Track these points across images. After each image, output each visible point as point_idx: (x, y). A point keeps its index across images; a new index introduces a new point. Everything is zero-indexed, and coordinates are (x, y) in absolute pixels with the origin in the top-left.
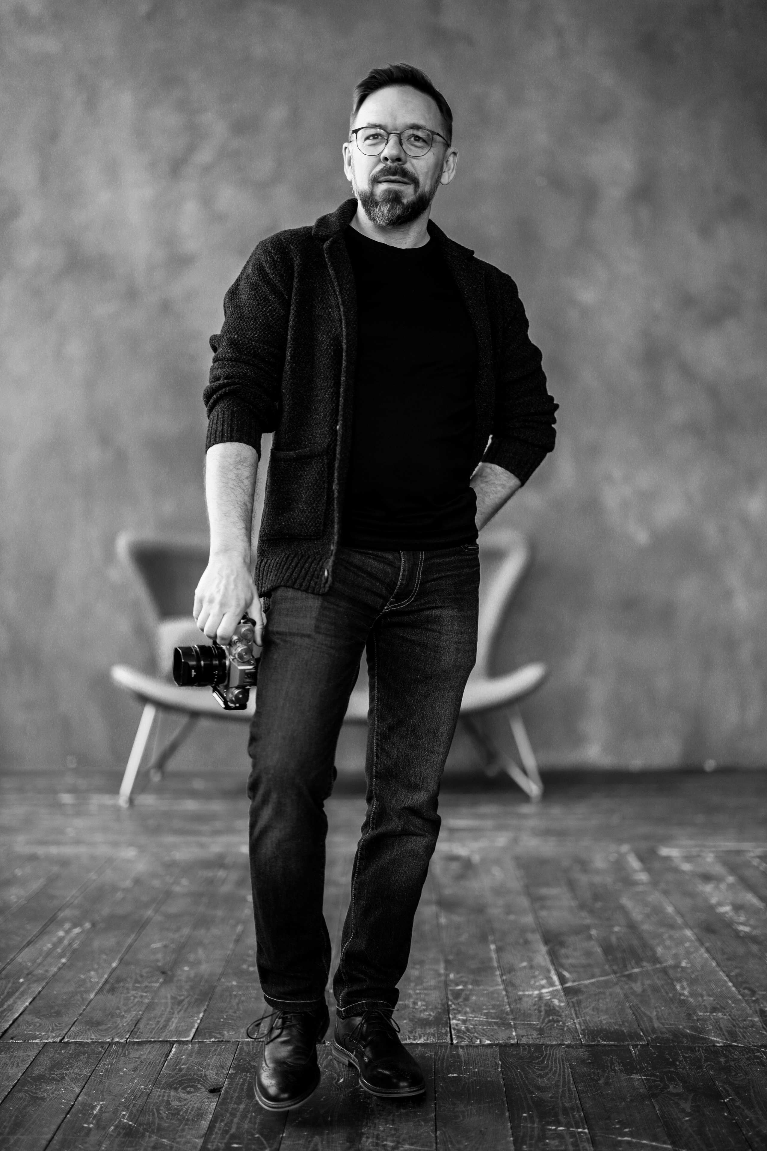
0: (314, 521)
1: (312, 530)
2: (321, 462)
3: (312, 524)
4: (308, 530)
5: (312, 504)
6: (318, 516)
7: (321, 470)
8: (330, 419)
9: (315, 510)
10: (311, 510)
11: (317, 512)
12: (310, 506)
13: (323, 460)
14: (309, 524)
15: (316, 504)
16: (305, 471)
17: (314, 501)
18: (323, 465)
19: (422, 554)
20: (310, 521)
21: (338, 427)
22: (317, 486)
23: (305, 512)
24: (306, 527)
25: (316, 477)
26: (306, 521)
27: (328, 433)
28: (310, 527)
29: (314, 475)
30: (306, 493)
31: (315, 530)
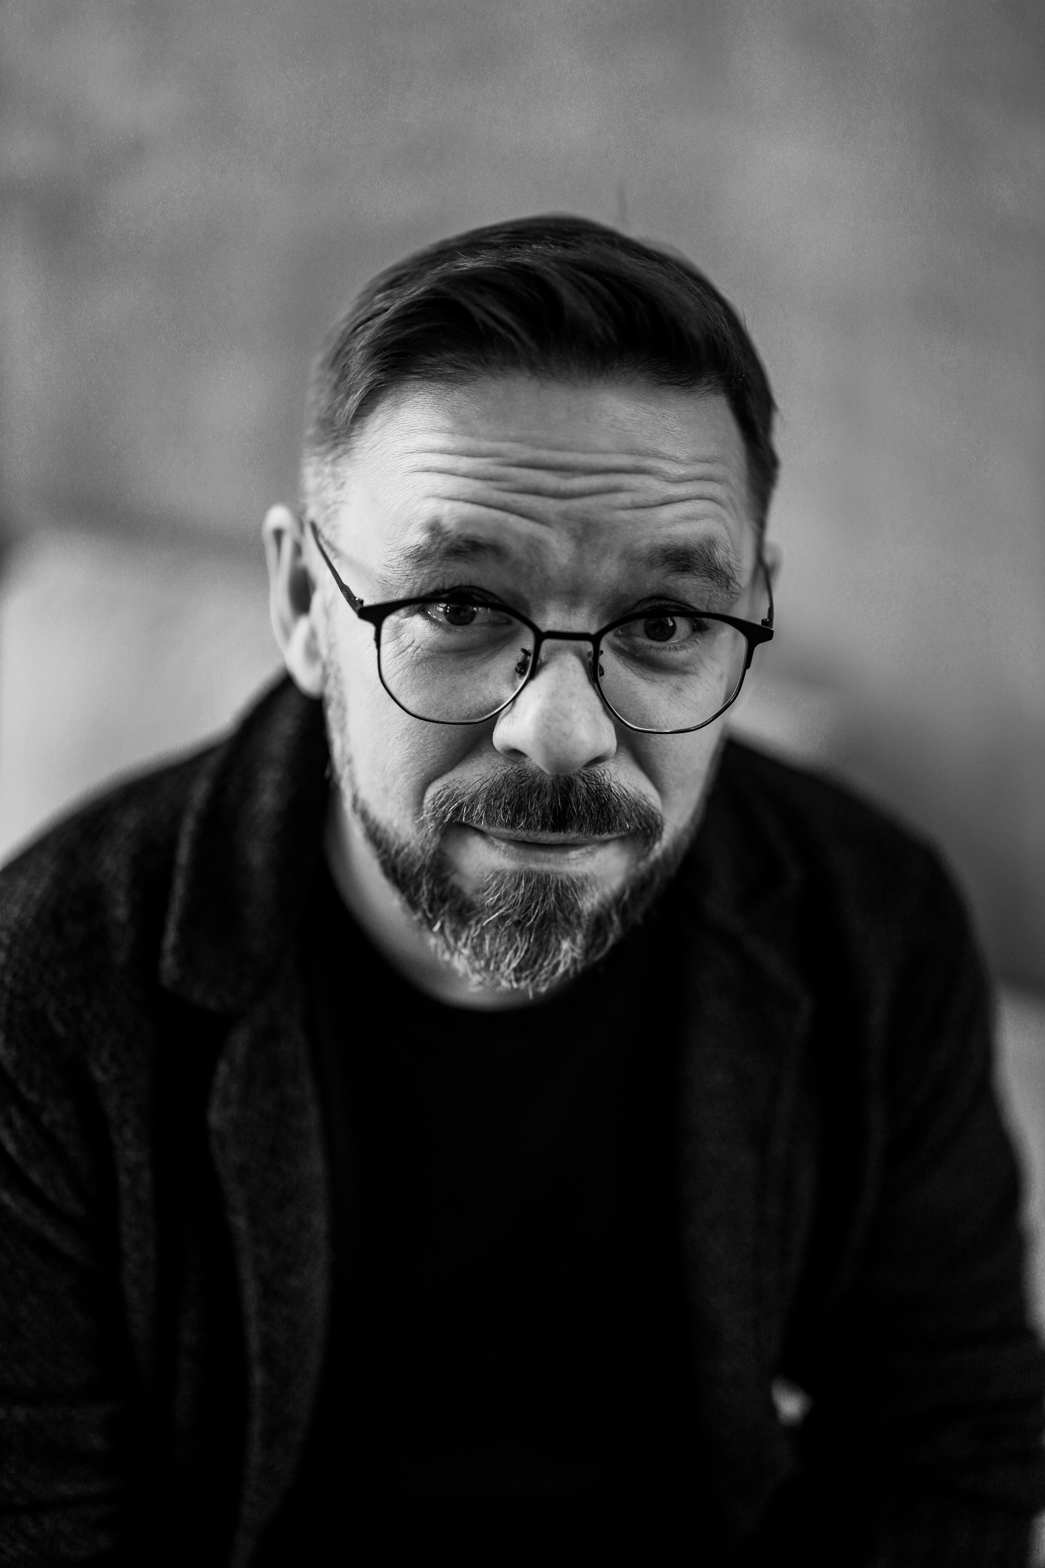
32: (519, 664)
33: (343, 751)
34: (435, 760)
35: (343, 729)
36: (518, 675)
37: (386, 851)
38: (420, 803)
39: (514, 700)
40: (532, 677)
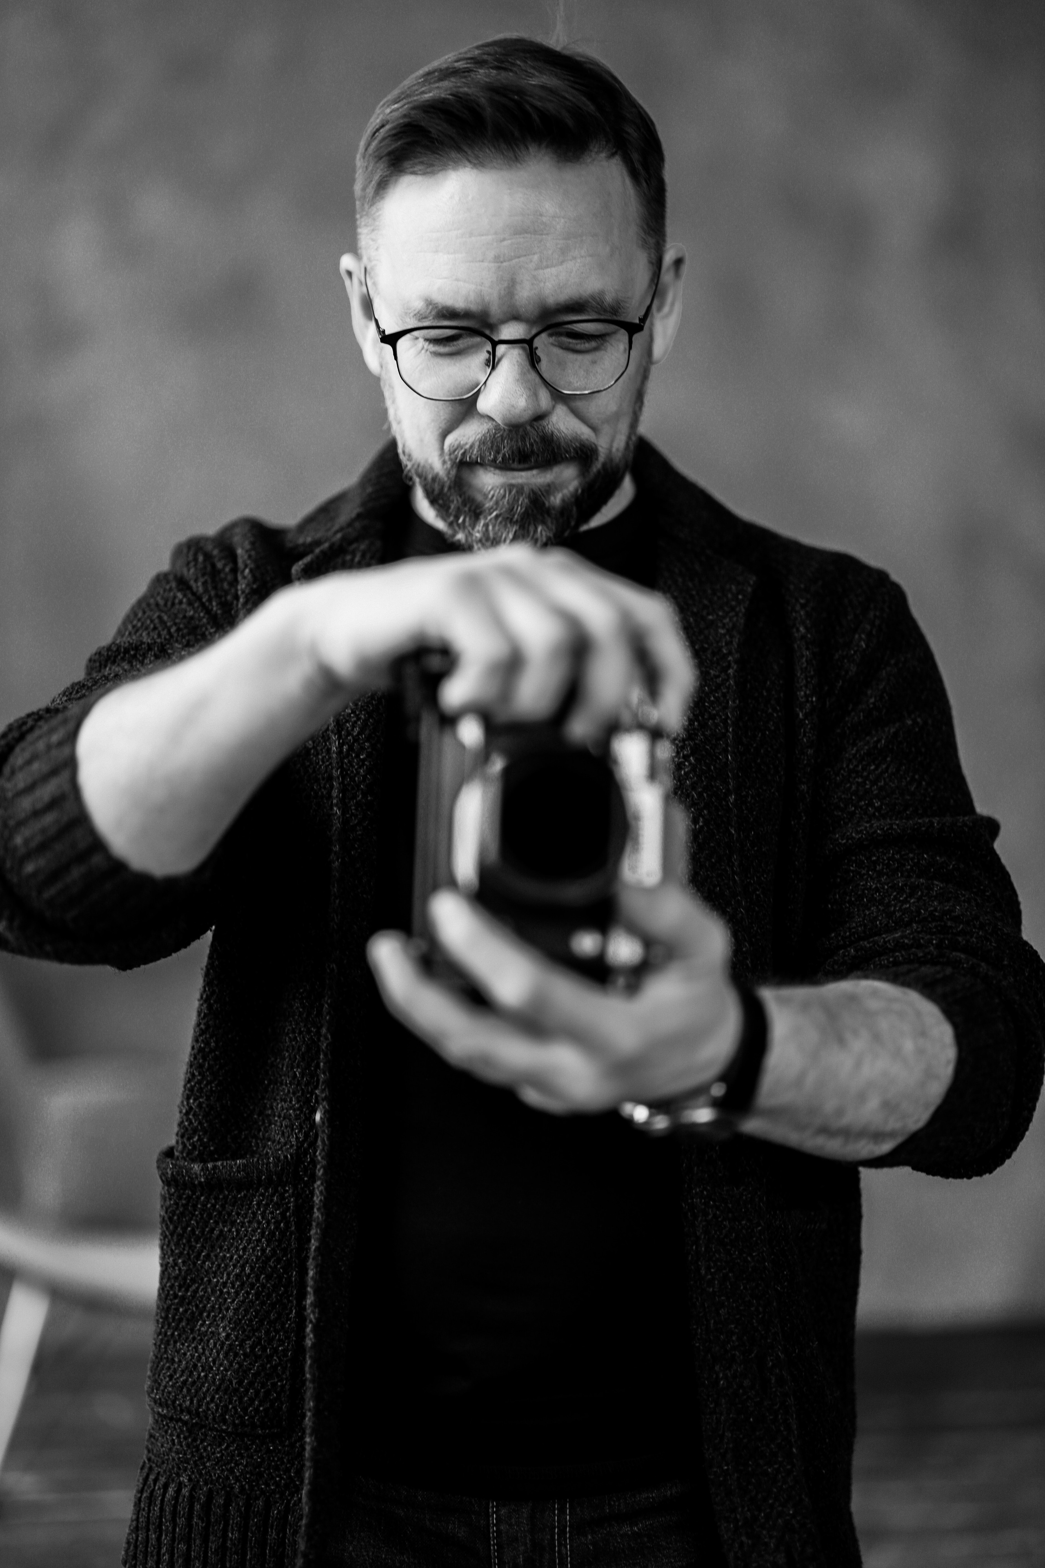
0: (263, 1385)
1: (257, 1410)
2: (277, 1206)
3: (257, 1393)
4: (245, 1410)
5: (254, 1331)
6: (274, 1368)
7: (277, 1227)
8: (303, 1074)
9: (264, 1349)
10: (252, 1348)
11: (269, 1358)
12: (249, 1338)
13: (282, 1197)
14: (247, 1391)
15: (267, 1333)
16: (233, 1223)
17: (261, 1322)
18: (283, 1214)
19: (562, 1511)
20: (251, 1384)
21: (318, 1117)
22: (269, 1277)
23: (236, 1355)
24: (241, 1399)
25: (263, 1250)
26: (240, 1383)
27: (297, 1117)
28: (252, 1401)
29: (259, 1241)
30: (237, 1294)
31: (265, 1410)
32: (487, 360)
33: (396, 414)
34: (446, 421)
35: (394, 402)
36: (487, 367)
37: (425, 479)
38: (442, 448)
39: (485, 383)
40: (493, 368)
